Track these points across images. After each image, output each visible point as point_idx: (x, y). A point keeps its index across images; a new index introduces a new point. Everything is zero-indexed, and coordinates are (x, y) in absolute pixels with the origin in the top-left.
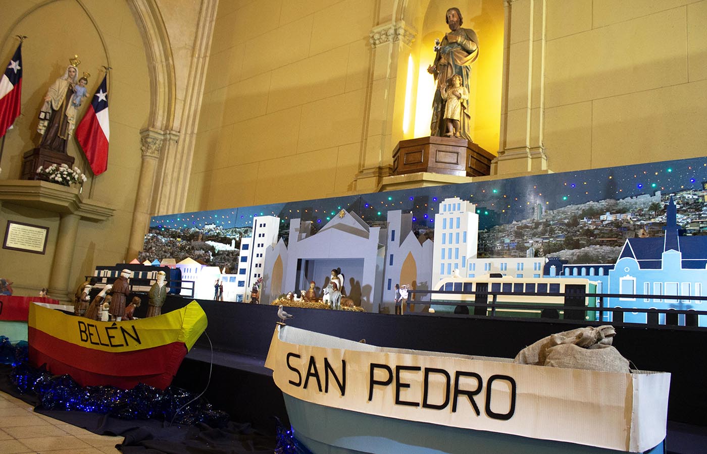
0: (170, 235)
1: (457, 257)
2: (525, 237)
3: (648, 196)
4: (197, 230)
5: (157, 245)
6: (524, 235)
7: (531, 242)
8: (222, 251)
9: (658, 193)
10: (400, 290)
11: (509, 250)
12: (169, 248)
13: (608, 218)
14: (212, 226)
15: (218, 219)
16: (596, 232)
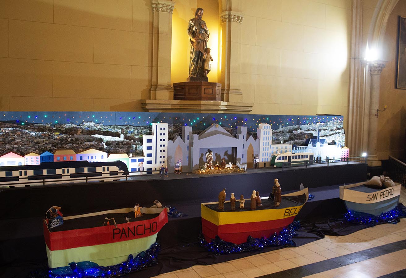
0: (36, 128)
1: (268, 145)
2: (279, 136)
3: (306, 125)
4: (75, 126)
5: (23, 138)
6: (278, 136)
7: (280, 138)
8: (111, 141)
9: (308, 125)
10: (256, 159)
11: (274, 140)
12: (45, 140)
13: (299, 131)
14: (92, 124)
15: (96, 118)
16: (297, 135)
